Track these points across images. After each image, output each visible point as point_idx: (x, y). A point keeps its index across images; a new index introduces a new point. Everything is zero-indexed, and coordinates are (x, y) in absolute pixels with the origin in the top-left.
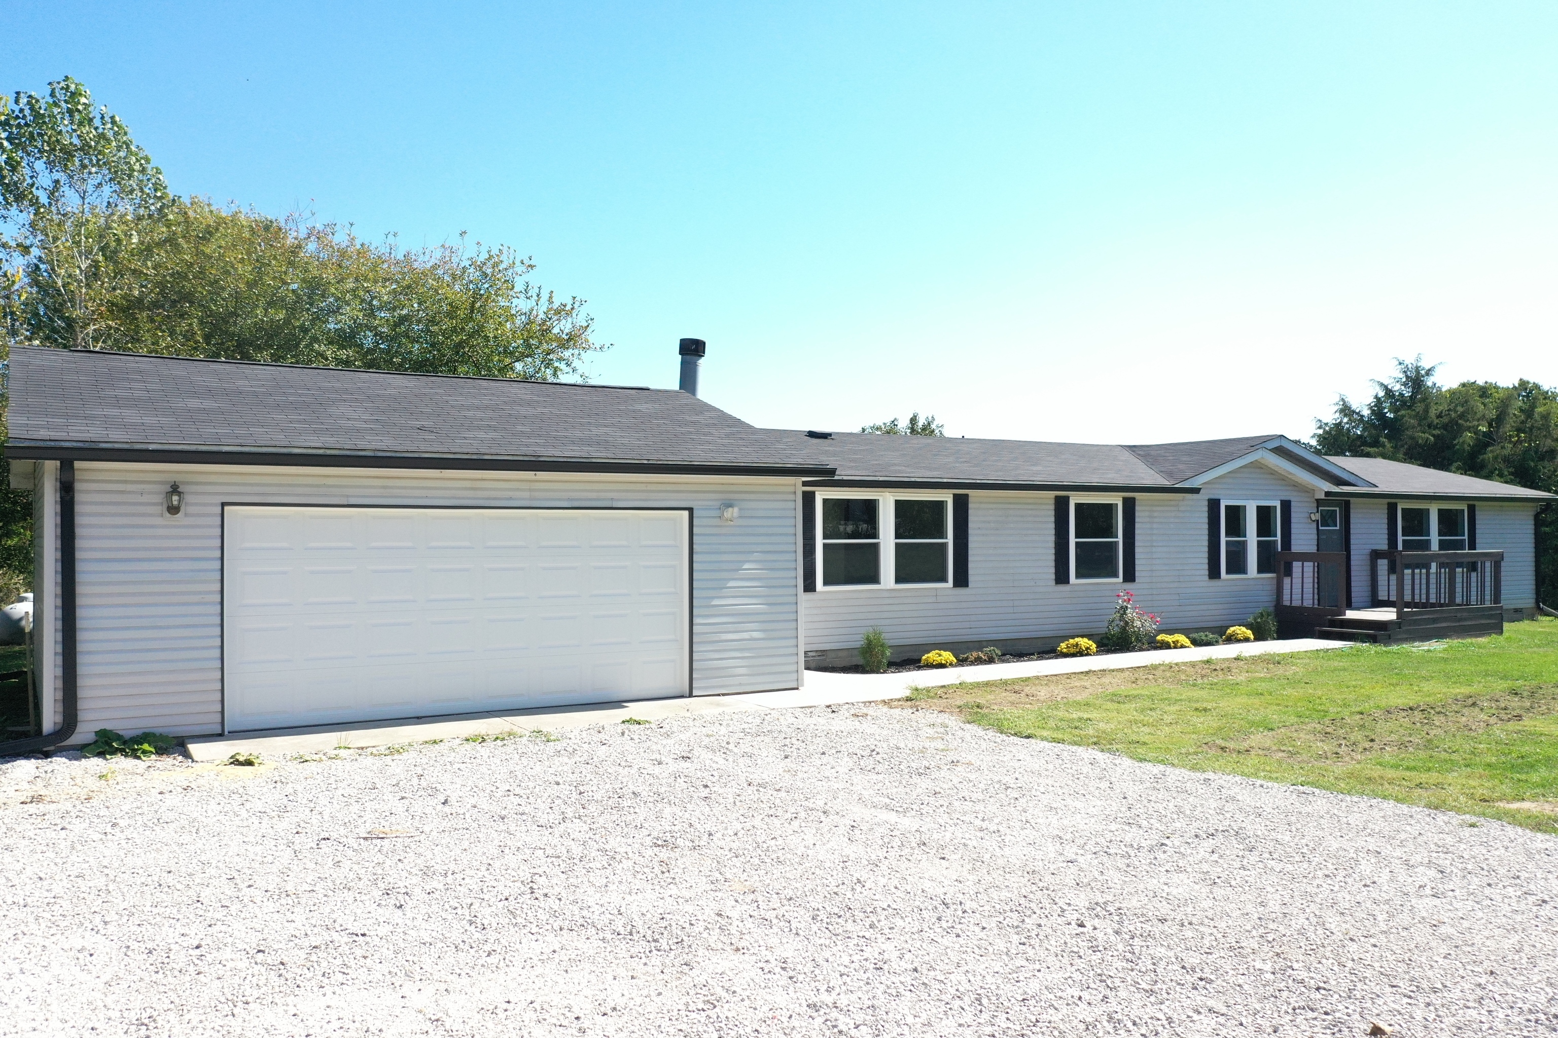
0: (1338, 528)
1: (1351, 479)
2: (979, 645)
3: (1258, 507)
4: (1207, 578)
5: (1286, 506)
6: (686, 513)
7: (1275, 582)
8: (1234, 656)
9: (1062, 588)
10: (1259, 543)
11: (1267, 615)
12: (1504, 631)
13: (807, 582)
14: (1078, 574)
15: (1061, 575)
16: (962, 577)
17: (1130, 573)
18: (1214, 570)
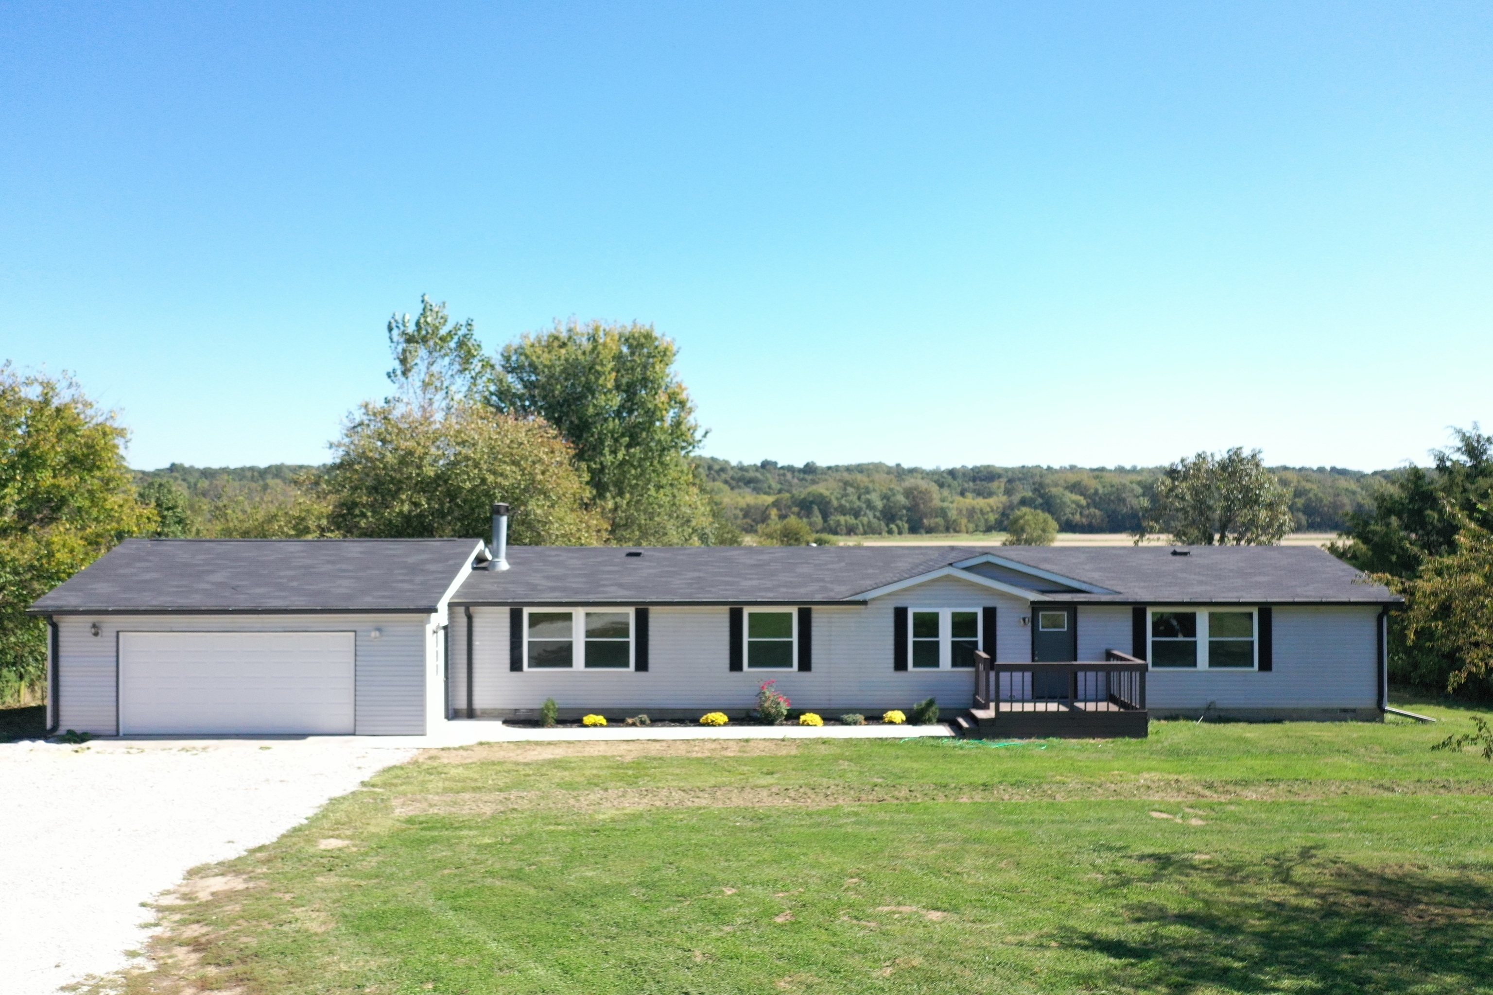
0: (1066, 629)
1: (1083, 587)
2: (634, 712)
3: (953, 614)
4: (892, 670)
5: (990, 614)
6: (353, 634)
7: (974, 675)
8: (781, 737)
9: (736, 674)
10: (954, 644)
11: (931, 703)
12: (1150, 737)
13: (516, 665)
14: (751, 665)
15: (735, 665)
16: (642, 665)
17: (805, 665)
18: (900, 664)
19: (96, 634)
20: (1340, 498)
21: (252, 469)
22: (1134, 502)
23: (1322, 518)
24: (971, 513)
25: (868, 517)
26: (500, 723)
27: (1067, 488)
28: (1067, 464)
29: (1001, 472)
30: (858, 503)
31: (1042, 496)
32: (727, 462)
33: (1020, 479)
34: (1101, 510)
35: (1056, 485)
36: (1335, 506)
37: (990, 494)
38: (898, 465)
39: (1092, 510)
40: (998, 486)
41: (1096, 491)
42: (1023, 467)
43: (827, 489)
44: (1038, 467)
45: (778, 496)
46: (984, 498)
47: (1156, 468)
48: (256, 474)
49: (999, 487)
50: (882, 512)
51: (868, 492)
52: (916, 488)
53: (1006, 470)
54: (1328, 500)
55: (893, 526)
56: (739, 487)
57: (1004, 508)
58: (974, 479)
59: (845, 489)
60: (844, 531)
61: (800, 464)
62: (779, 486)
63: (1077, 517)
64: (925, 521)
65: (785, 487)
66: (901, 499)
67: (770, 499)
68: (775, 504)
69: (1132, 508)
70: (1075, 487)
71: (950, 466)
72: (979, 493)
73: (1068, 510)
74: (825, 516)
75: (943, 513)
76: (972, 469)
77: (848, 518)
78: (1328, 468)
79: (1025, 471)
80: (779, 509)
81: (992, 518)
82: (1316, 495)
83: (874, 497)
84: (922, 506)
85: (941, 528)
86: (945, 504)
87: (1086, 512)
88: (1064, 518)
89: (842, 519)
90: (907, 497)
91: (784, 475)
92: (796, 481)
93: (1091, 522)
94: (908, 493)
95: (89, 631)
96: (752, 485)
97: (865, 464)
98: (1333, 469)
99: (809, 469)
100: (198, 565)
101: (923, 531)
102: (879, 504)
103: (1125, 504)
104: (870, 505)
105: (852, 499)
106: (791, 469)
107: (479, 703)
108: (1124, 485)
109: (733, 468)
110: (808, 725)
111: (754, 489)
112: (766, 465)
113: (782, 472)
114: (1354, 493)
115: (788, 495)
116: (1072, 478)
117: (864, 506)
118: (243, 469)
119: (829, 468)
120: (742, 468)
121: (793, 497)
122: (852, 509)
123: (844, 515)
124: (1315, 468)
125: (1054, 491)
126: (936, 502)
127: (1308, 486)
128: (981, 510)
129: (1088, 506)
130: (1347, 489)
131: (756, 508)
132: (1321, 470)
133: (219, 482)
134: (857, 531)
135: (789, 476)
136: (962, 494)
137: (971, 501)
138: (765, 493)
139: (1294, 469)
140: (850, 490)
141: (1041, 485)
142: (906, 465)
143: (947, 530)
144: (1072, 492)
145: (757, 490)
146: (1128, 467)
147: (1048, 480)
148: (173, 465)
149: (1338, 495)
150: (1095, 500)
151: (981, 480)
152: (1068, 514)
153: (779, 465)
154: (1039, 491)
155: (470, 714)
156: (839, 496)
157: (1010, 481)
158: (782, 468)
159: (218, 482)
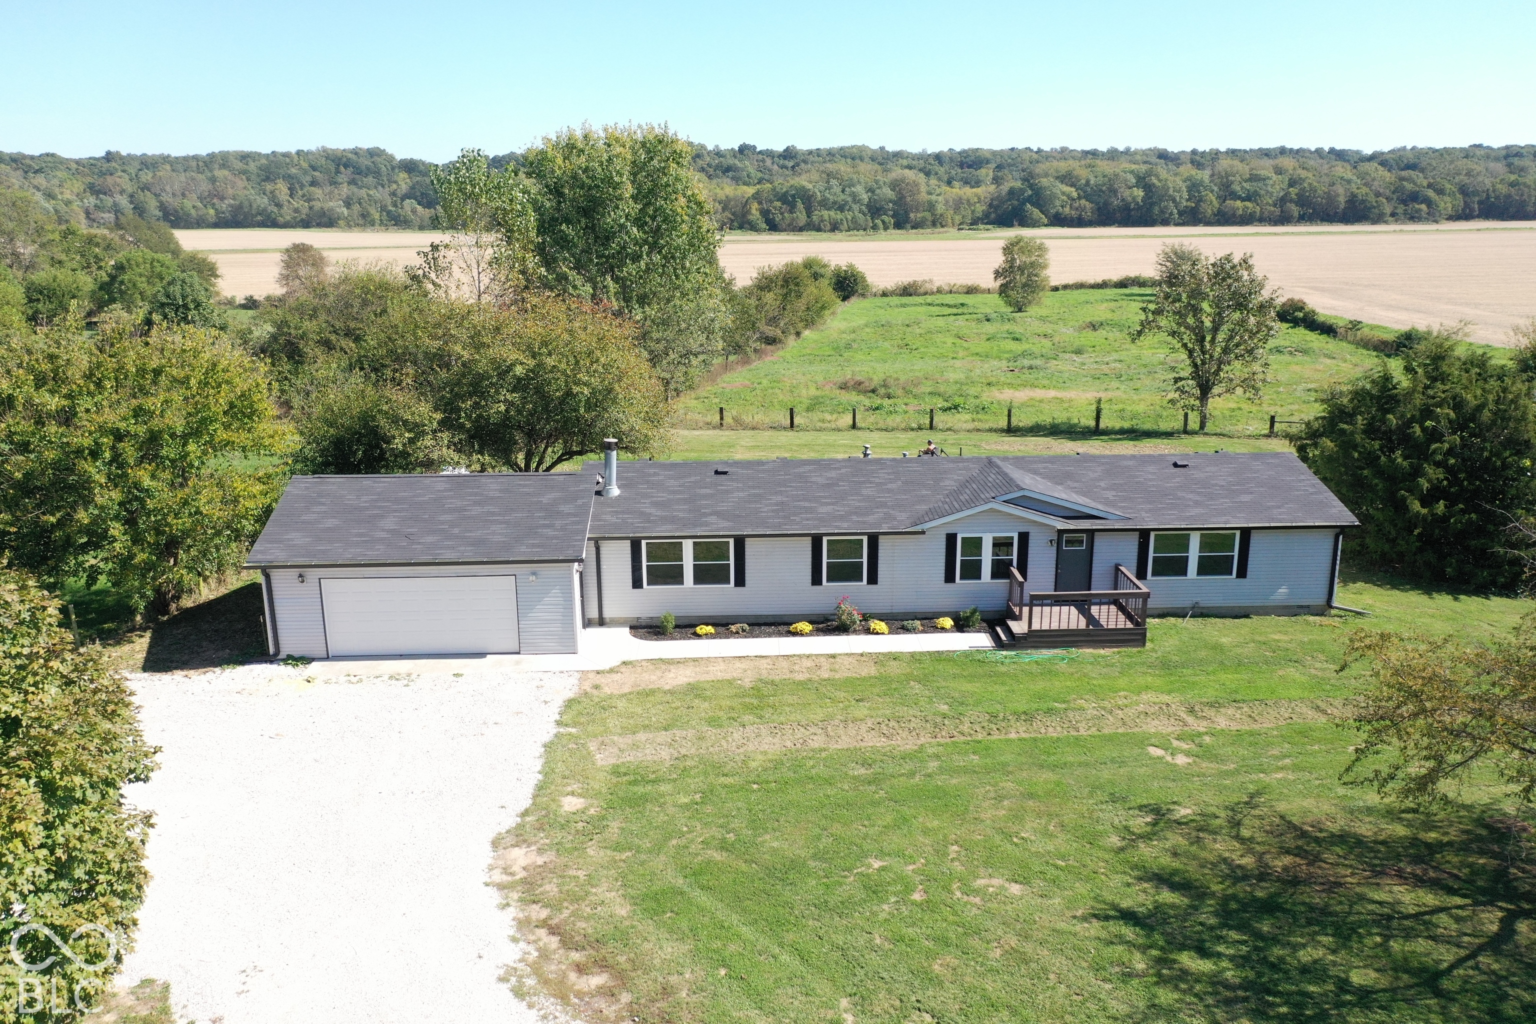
0: (1084, 548)
1: (1101, 514)
2: (734, 618)
3: (994, 538)
4: (944, 582)
5: (1024, 538)
6: (513, 580)
9: (817, 589)
10: (994, 561)
11: (974, 612)
12: (1149, 645)
13: (637, 583)
14: (828, 580)
15: (816, 580)
16: (740, 581)
17: (873, 579)
18: (950, 577)
19: (303, 582)
20: (1334, 188)
21: (195, 158)
22: (1127, 193)
23: (1314, 209)
24: (958, 204)
25: (856, 212)
26: (628, 629)
27: (1057, 178)
28: (1058, 146)
29: (988, 156)
30: (843, 197)
31: (1031, 187)
32: (703, 147)
33: (1009, 165)
34: (1092, 202)
35: (1046, 175)
36: (1331, 198)
37: (978, 183)
38: (882, 148)
39: (1083, 202)
40: (986, 173)
41: (1088, 183)
42: (1013, 149)
43: (810, 182)
44: (1029, 149)
45: (758, 186)
46: (972, 187)
47: (1150, 149)
48: (201, 164)
49: (987, 175)
50: (868, 206)
51: (852, 185)
52: (903, 180)
53: (994, 153)
54: (1322, 189)
55: (877, 221)
56: (717, 176)
57: (992, 200)
58: (962, 165)
59: (828, 182)
60: (828, 227)
61: (780, 148)
62: (759, 175)
63: (1067, 210)
64: (912, 215)
65: (766, 177)
66: (887, 192)
67: (750, 191)
68: (756, 196)
69: (1123, 200)
70: (1067, 178)
71: (937, 151)
72: (966, 182)
73: (1058, 203)
74: (809, 212)
75: (931, 207)
76: (960, 153)
77: (832, 213)
78: (1327, 149)
79: (1014, 155)
80: (760, 203)
81: (980, 209)
82: (1310, 184)
83: (859, 189)
84: (908, 199)
85: (929, 223)
86: (934, 198)
87: (1077, 205)
88: (1053, 211)
89: (825, 214)
90: (893, 190)
91: (763, 161)
92: (776, 167)
93: (1080, 215)
94: (895, 185)
95: (297, 581)
96: (730, 174)
97: (848, 148)
98: (1332, 151)
99: (789, 154)
100: (367, 508)
101: (908, 226)
102: (865, 197)
103: (1116, 196)
104: (855, 198)
105: (836, 193)
106: (769, 154)
107: (608, 614)
108: (1116, 175)
109: (709, 153)
110: (877, 633)
111: (733, 178)
112: (744, 150)
113: (761, 157)
114: (1349, 182)
115: (769, 185)
116: (1063, 166)
117: (849, 199)
118: (186, 159)
119: (810, 152)
120: (718, 153)
121: (774, 189)
122: (835, 203)
123: (828, 209)
124: (1313, 149)
125: (1045, 182)
126: (923, 196)
127: (1303, 174)
128: (968, 201)
129: (1079, 198)
130: (1342, 178)
131: (735, 199)
132: (1319, 152)
133: (165, 171)
134: (842, 227)
135: (769, 162)
136: (949, 183)
137: (959, 191)
138: (745, 184)
139: (1291, 150)
140: (834, 182)
141: (1031, 175)
142: (890, 148)
143: (934, 224)
144: (1062, 182)
145: (737, 180)
146: (1121, 148)
147: (1039, 169)
148: (109, 153)
149: (1334, 184)
150: (1087, 192)
151: (969, 167)
152: (1057, 207)
153: (758, 150)
154: (1028, 181)
155: (601, 622)
156: (822, 188)
157: (999, 167)
158: (760, 152)
159: (161, 174)
